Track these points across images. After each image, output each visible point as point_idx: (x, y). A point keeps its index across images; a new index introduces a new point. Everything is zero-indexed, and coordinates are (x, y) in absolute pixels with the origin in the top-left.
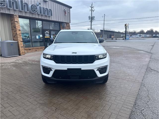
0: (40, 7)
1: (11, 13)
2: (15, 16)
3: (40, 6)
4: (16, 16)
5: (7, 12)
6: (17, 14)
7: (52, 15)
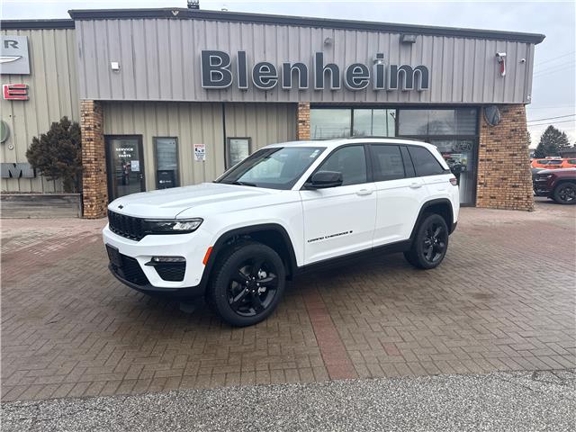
0: (380, 68)
1: (291, 101)
2: (301, 106)
3: (380, 62)
4: (304, 106)
5: (282, 99)
6: (306, 100)
7: (425, 85)
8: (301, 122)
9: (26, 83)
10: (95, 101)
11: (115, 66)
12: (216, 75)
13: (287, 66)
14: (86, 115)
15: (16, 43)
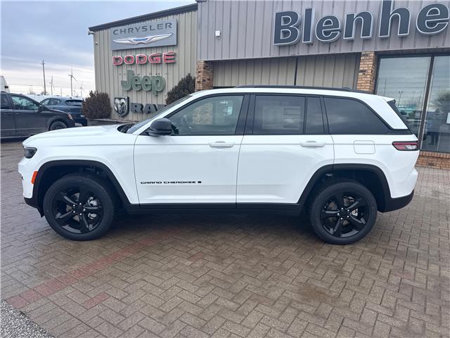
1: (354, 51)
4: (366, 55)
6: (371, 49)
8: (362, 71)
9: (175, 51)
10: (206, 62)
11: (218, 33)
12: (286, 33)
13: (350, 17)
14: (199, 72)
15: (171, 24)
